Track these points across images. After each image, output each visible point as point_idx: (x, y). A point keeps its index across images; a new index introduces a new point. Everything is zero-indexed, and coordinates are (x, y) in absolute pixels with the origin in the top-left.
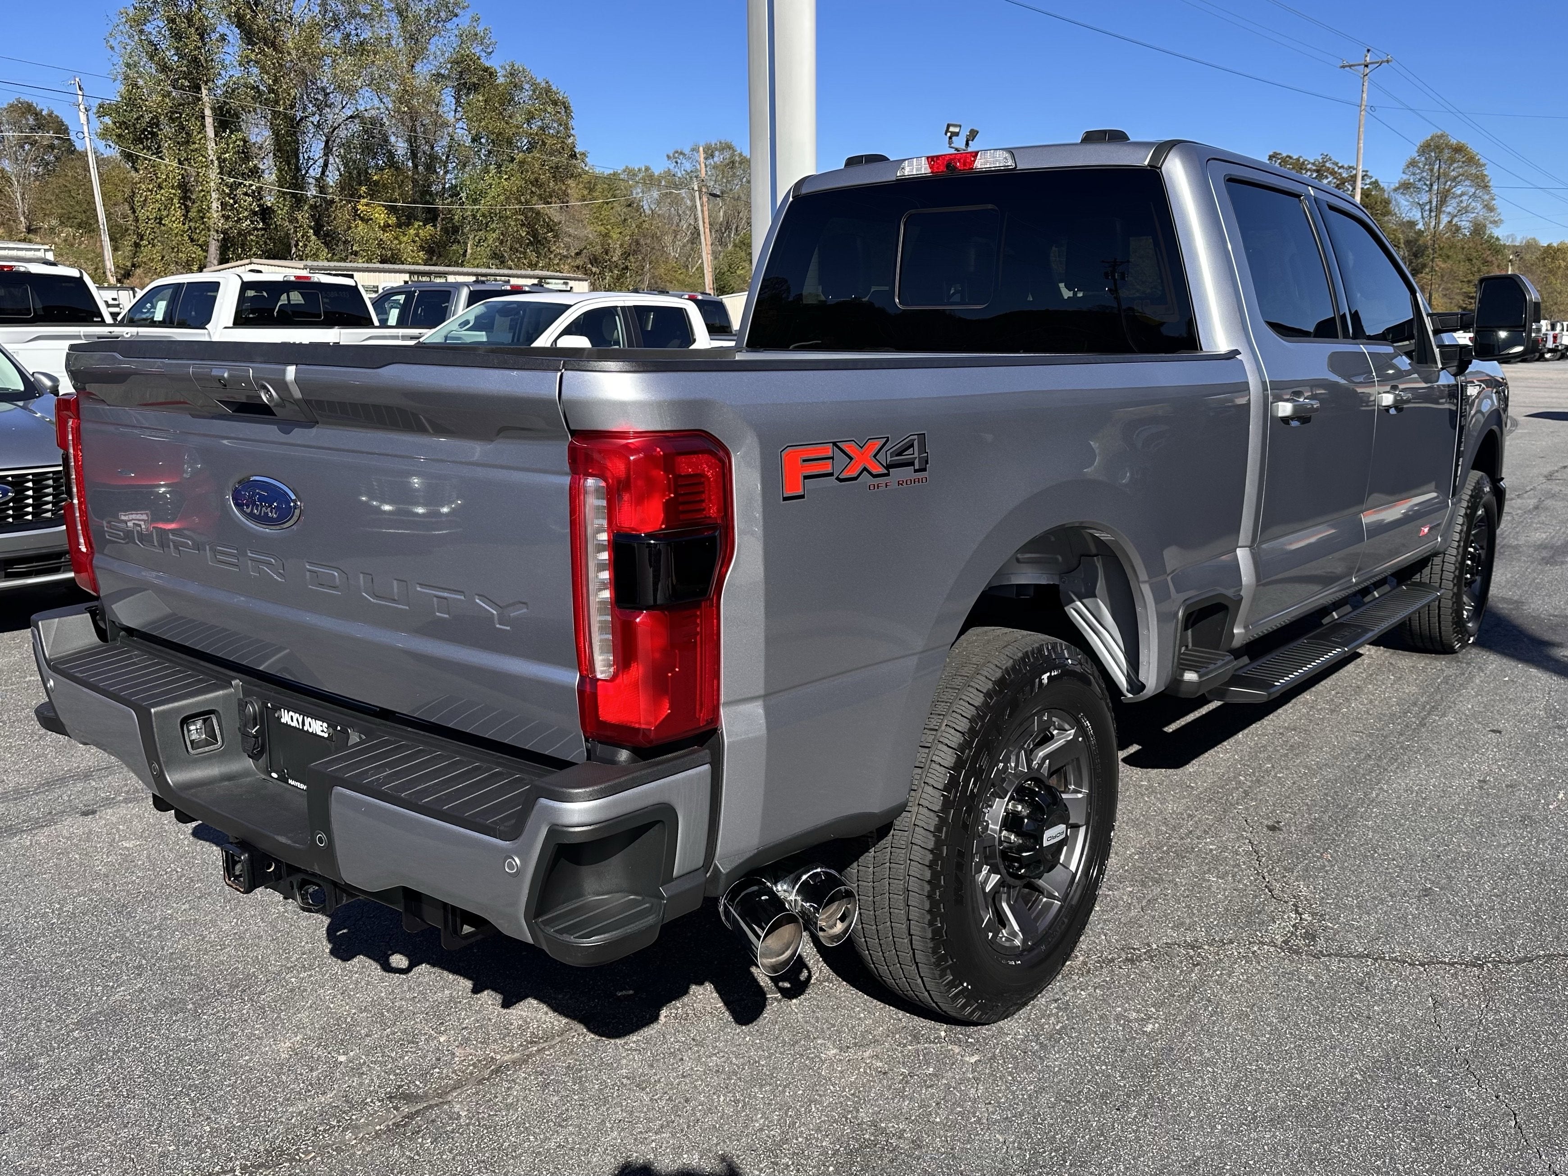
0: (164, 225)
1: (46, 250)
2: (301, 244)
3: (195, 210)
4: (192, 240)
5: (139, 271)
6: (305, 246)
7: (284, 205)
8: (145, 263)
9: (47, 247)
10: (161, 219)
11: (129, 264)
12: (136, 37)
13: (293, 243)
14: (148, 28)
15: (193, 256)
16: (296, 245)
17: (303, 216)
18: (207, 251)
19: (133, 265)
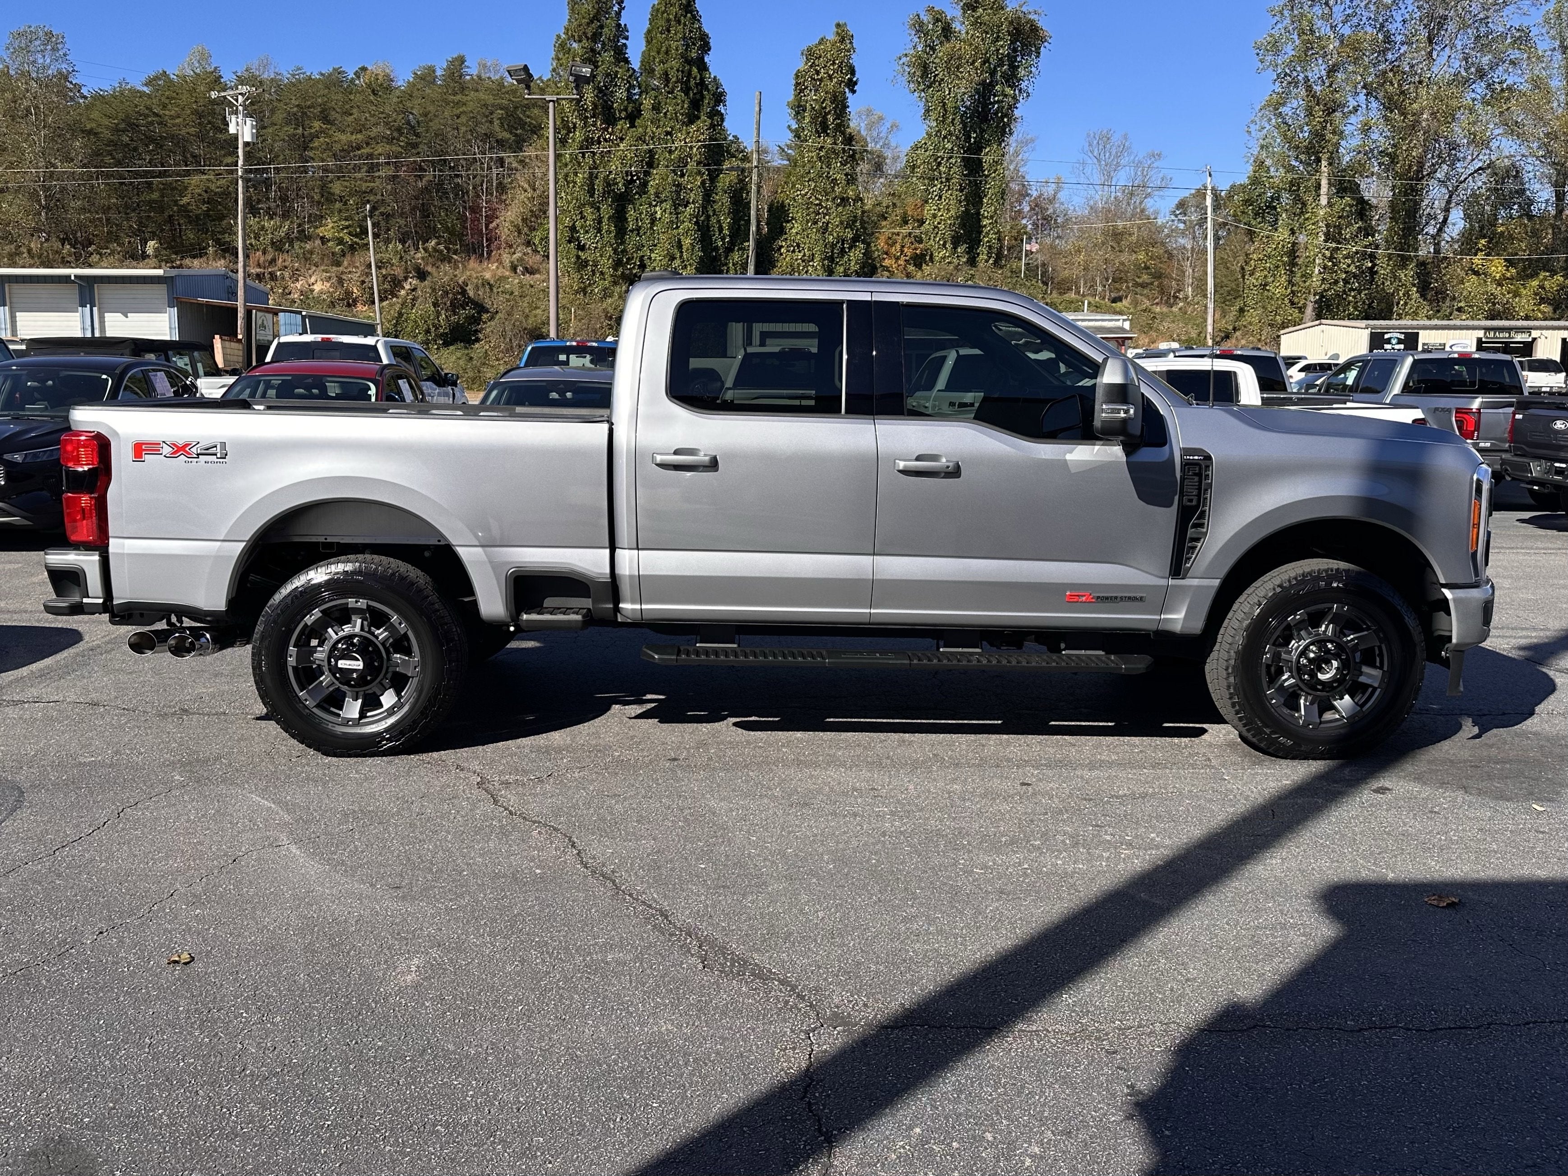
0: (1268, 290)
1: (1124, 320)
2: (1402, 302)
3: (1300, 274)
4: (1292, 303)
5: (1238, 333)
6: (1406, 304)
7: (1388, 265)
8: (1245, 327)
9: (1125, 317)
10: (1266, 285)
11: (1231, 328)
12: (1274, 121)
13: (1395, 301)
14: (1285, 110)
15: (1290, 318)
16: (1398, 303)
17: (1408, 275)
18: (1303, 313)
19: (1235, 329)
